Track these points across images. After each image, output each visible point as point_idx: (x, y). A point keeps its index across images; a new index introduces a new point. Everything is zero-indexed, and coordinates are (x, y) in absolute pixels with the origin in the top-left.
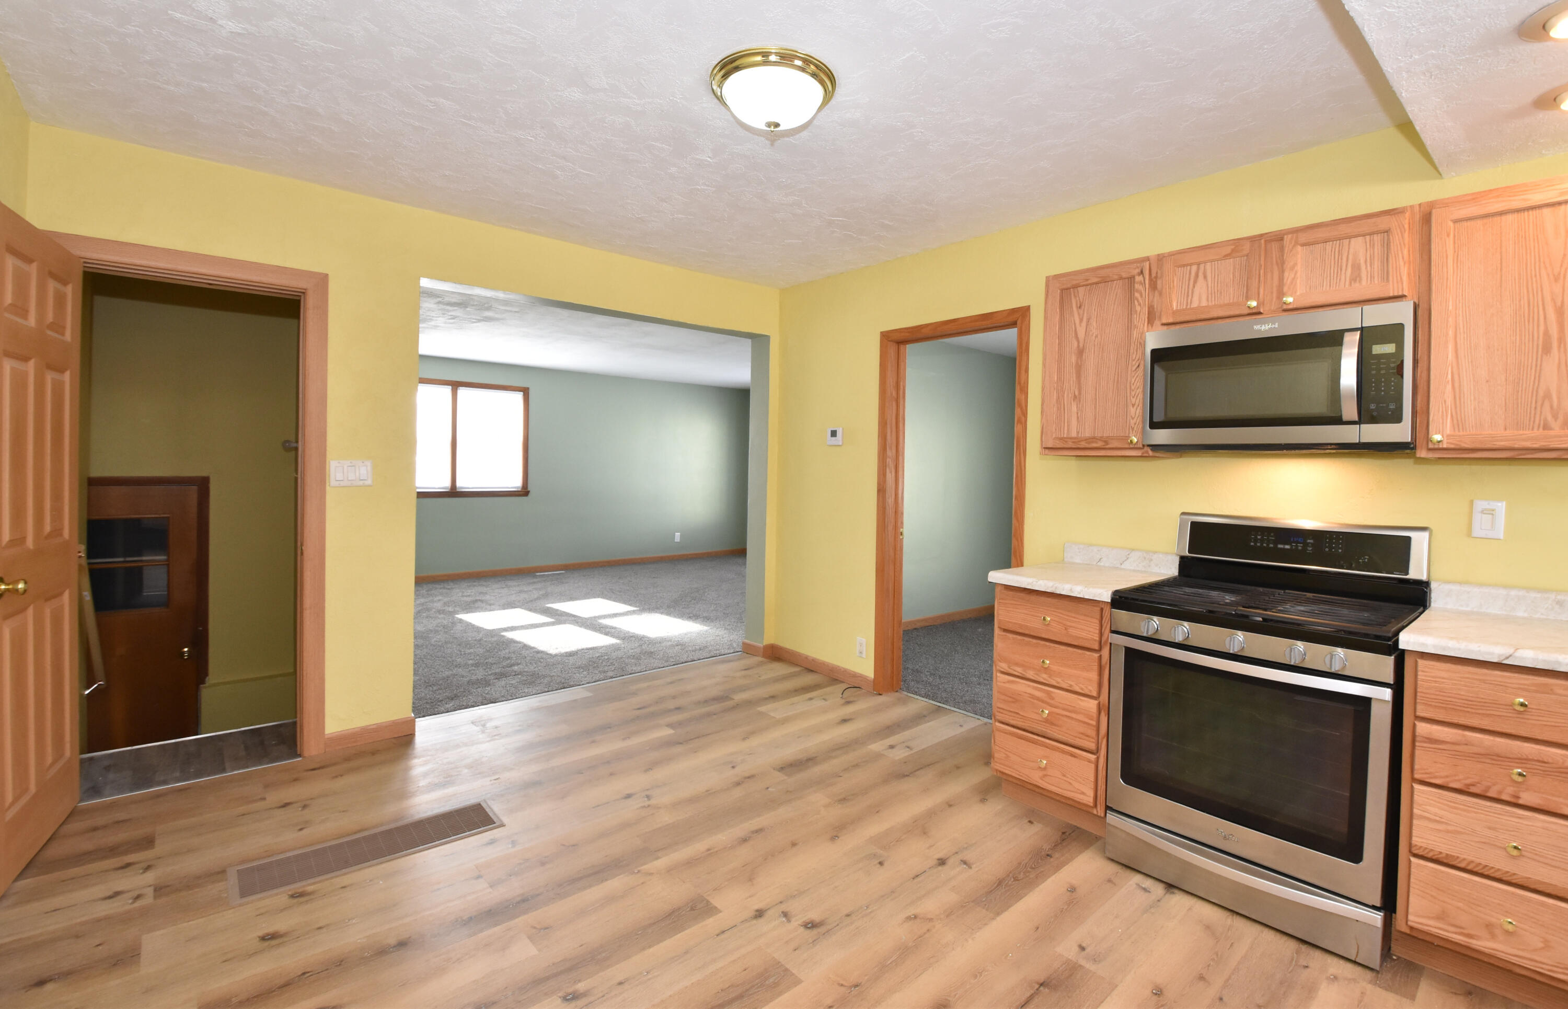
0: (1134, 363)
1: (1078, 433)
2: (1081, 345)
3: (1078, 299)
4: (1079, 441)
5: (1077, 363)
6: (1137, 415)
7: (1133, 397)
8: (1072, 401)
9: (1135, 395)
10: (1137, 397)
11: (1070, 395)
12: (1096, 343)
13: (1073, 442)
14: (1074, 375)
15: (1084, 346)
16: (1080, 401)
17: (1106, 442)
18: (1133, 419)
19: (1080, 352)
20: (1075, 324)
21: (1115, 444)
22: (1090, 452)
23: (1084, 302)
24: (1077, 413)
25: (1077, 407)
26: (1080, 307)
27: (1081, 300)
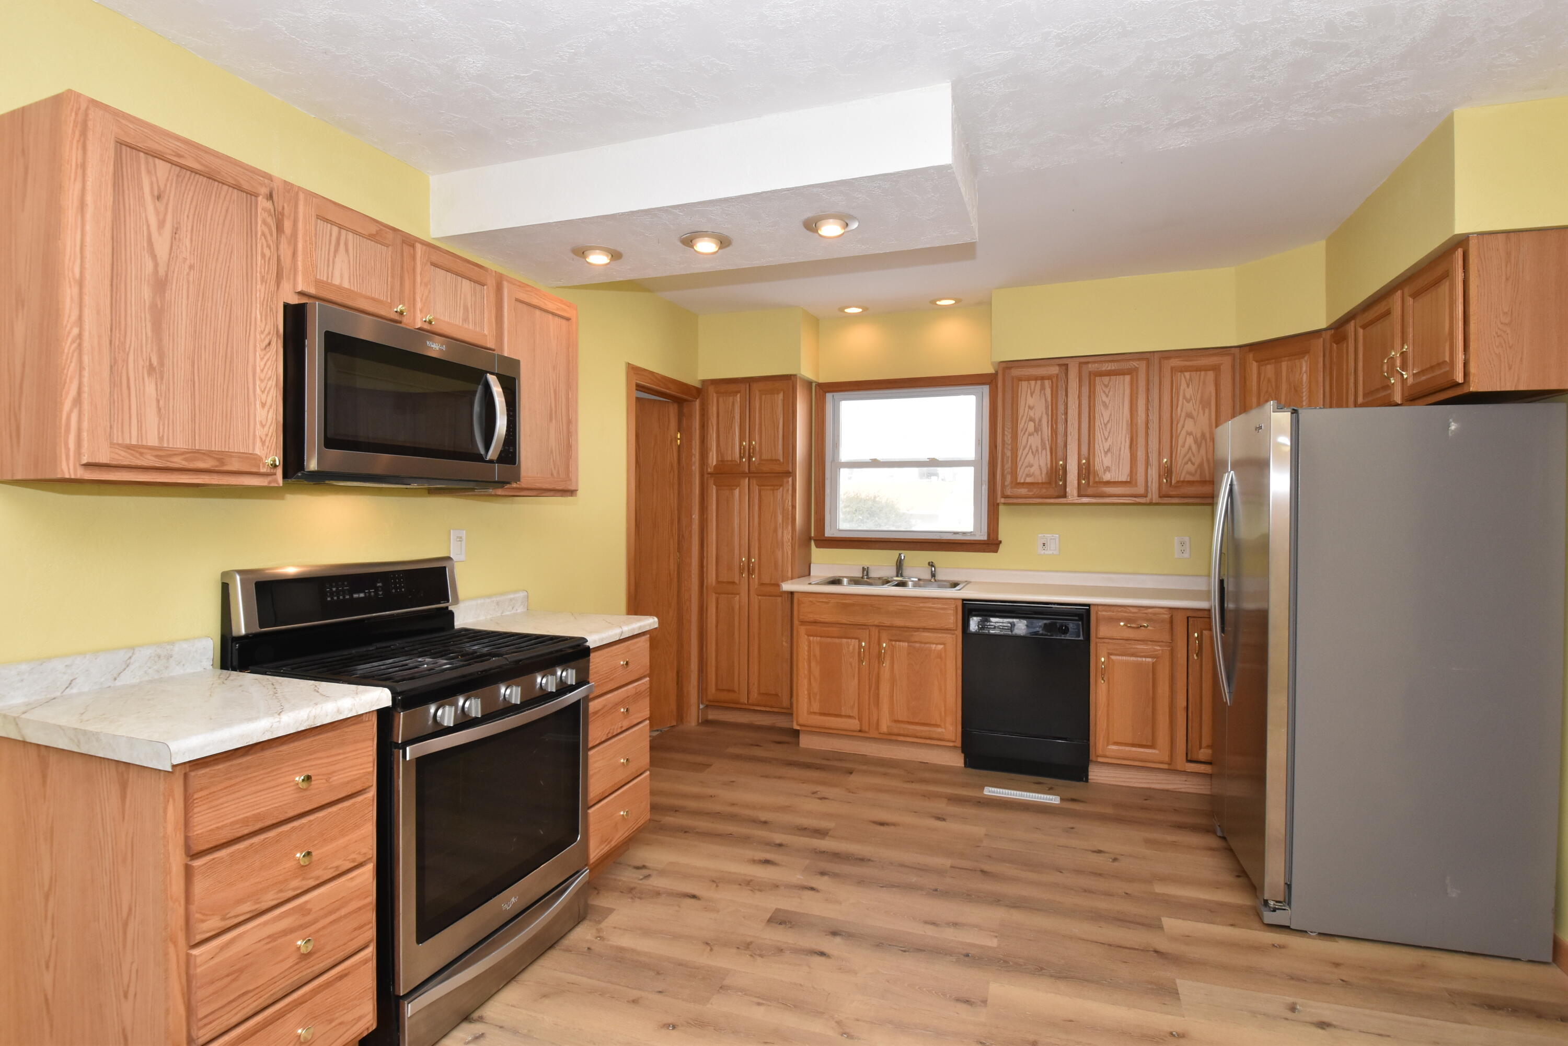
0: (263, 337)
1: (161, 439)
2: (162, 272)
3: (154, 179)
4: (171, 456)
5: (153, 306)
6: (269, 421)
7: (263, 392)
8: (146, 376)
9: (265, 389)
10: (268, 393)
11: (141, 363)
12: (191, 279)
13: (157, 456)
14: (149, 325)
15: (167, 275)
16: (162, 379)
17: (221, 461)
18: (263, 426)
19: (160, 285)
20: (148, 226)
21: (235, 466)
22: (179, 477)
23: (168, 191)
24: (158, 401)
25: (157, 390)
26: (159, 198)
27: (162, 187)
